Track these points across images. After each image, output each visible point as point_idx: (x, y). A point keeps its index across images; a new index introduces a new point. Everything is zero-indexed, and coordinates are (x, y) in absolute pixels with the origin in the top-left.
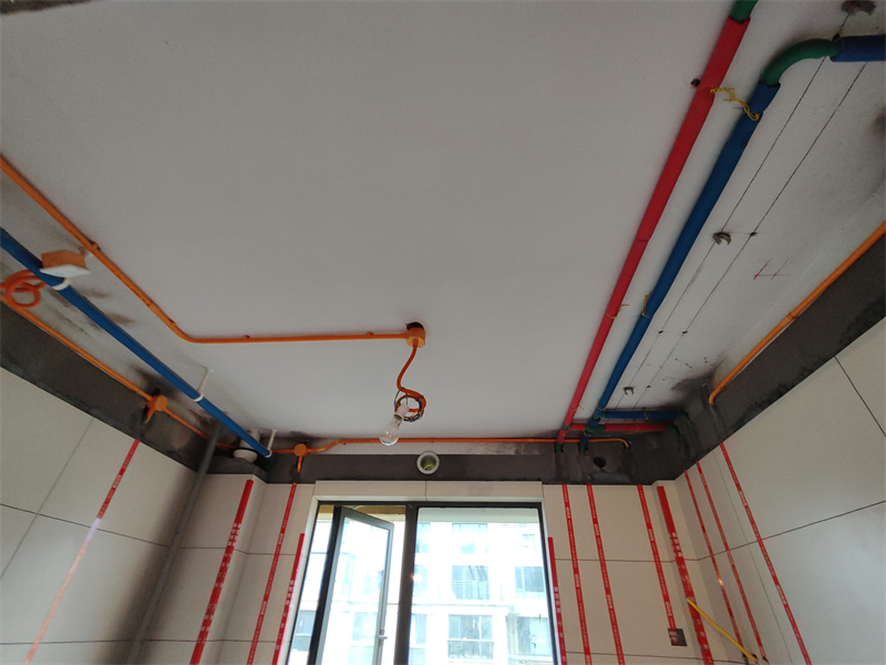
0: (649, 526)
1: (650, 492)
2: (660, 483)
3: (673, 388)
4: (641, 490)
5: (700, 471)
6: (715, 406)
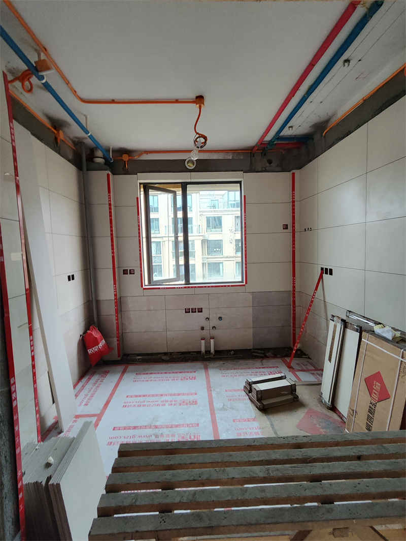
1: (289, 175)
2: (294, 171)
3: (310, 127)
6: (325, 136)
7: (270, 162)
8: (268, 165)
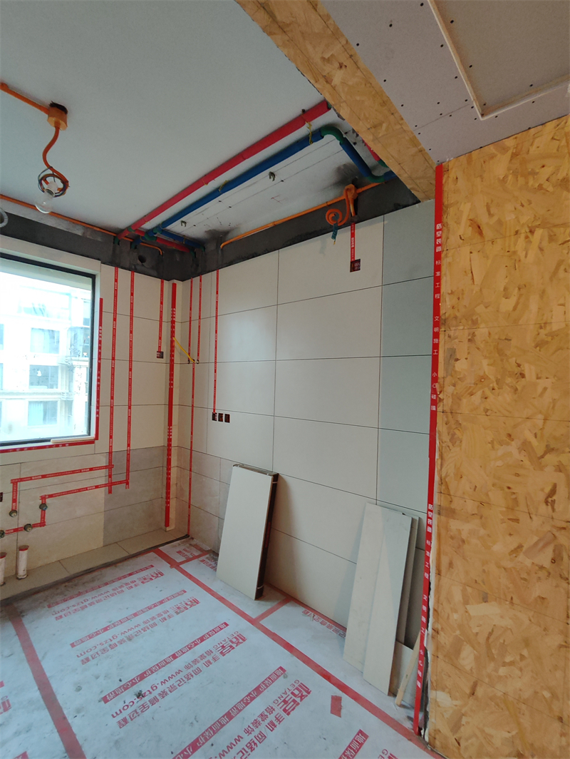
0: (162, 303)
1: (168, 285)
2: (175, 281)
3: (206, 232)
4: (162, 282)
5: (201, 281)
6: (222, 249)
7: (142, 260)
8: (139, 261)
